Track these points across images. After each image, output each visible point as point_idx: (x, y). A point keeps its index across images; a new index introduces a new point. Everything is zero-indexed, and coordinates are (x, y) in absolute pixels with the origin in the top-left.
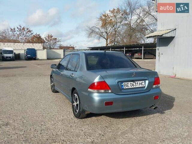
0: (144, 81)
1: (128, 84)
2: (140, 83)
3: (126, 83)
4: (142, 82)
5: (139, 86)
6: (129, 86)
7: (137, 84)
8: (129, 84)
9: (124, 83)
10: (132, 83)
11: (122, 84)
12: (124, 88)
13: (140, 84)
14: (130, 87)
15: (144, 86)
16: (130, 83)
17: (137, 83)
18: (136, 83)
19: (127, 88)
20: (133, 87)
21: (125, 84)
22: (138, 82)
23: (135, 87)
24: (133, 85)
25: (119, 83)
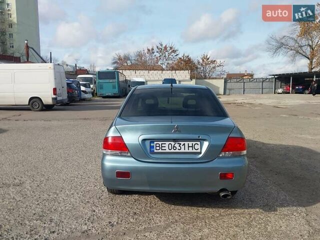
0: (199, 143)
1: (163, 145)
2: (190, 145)
3: (160, 143)
4: (194, 143)
5: (187, 150)
6: (167, 148)
7: (183, 147)
8: (167, 146)
9: (155, 143)
10: (173, 143)
11: (152, 145)
12: (155, 151)
13: (189, 147)
14: (168, 151)
15: (199, 151)
16: (167, 143)
17: (184, 144)
18: (180, 144)
19: (160, 151)
20: (172, 151)
21: (158, 145)
22: (186, 143)
23: (177, 151)
24: (174, 147)
25: (147, 143)
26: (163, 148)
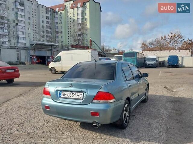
0: (82, 94)
1: (65, 94)
2: (78, 95)
3: (64, 92)
4: (80, 93)
5: (76, 97)
6: (67, 95)
7: (74, 95)
8: (67, 94)
9: (62, 92)
10: (70, 93)
11: (60, 93)
12: (62, 96)
13: (77, 95)
14: (67, 97)
16: (68, 93)
17: (75, 94)
19: (64, 97)
20: (69, 97)
21: (63, 93)
22: (76, 93)
23: (71, 97)
24: (70, 95)
25: (59, 92)
26: (65, 95)
